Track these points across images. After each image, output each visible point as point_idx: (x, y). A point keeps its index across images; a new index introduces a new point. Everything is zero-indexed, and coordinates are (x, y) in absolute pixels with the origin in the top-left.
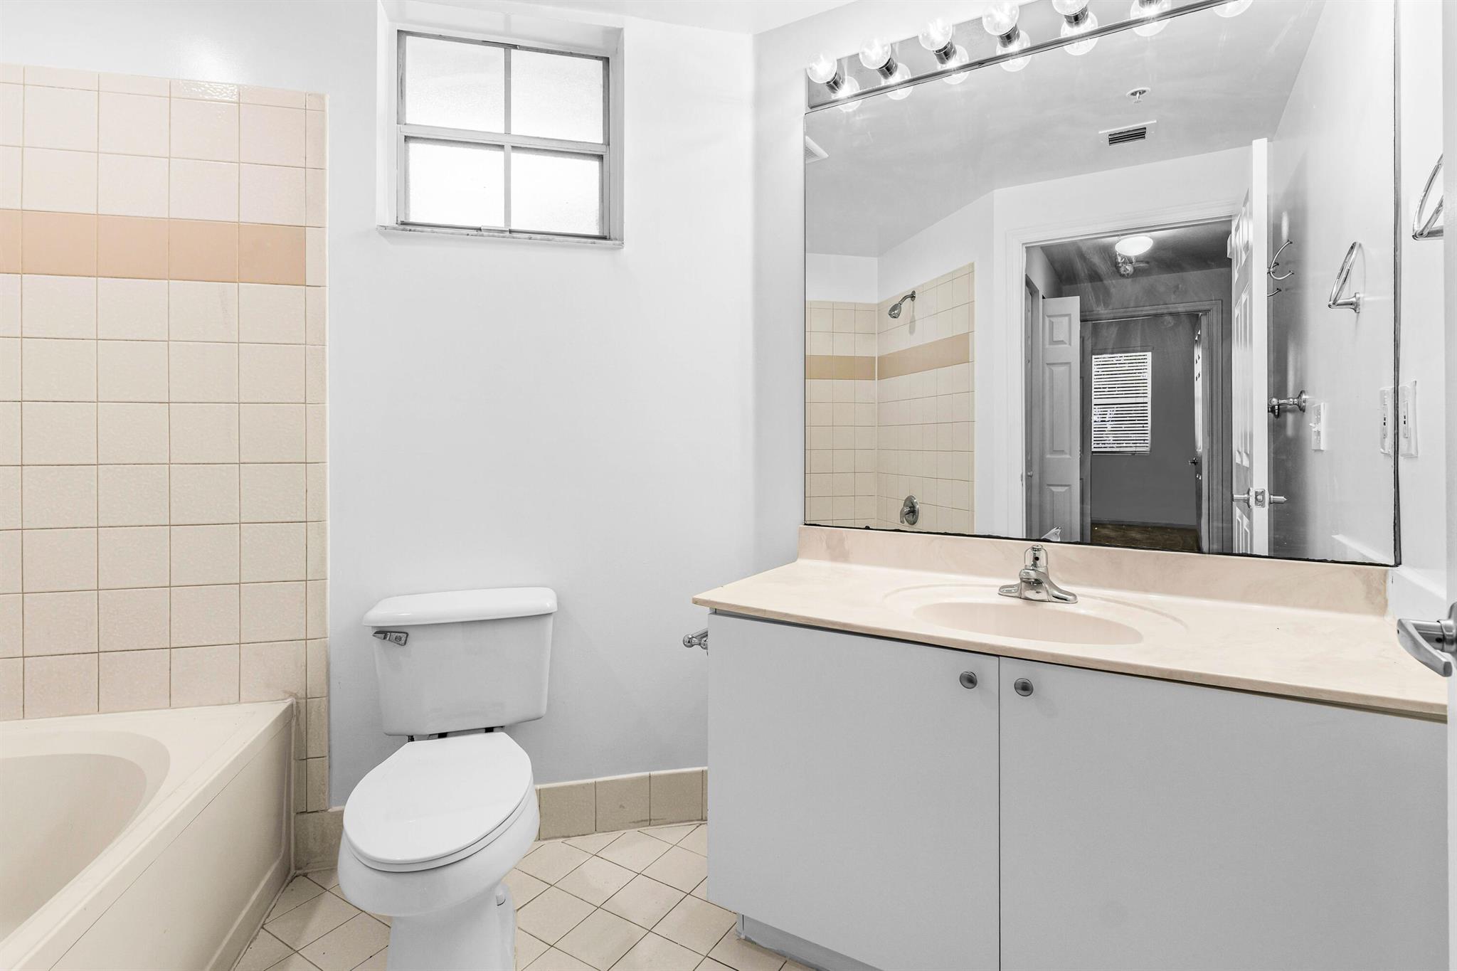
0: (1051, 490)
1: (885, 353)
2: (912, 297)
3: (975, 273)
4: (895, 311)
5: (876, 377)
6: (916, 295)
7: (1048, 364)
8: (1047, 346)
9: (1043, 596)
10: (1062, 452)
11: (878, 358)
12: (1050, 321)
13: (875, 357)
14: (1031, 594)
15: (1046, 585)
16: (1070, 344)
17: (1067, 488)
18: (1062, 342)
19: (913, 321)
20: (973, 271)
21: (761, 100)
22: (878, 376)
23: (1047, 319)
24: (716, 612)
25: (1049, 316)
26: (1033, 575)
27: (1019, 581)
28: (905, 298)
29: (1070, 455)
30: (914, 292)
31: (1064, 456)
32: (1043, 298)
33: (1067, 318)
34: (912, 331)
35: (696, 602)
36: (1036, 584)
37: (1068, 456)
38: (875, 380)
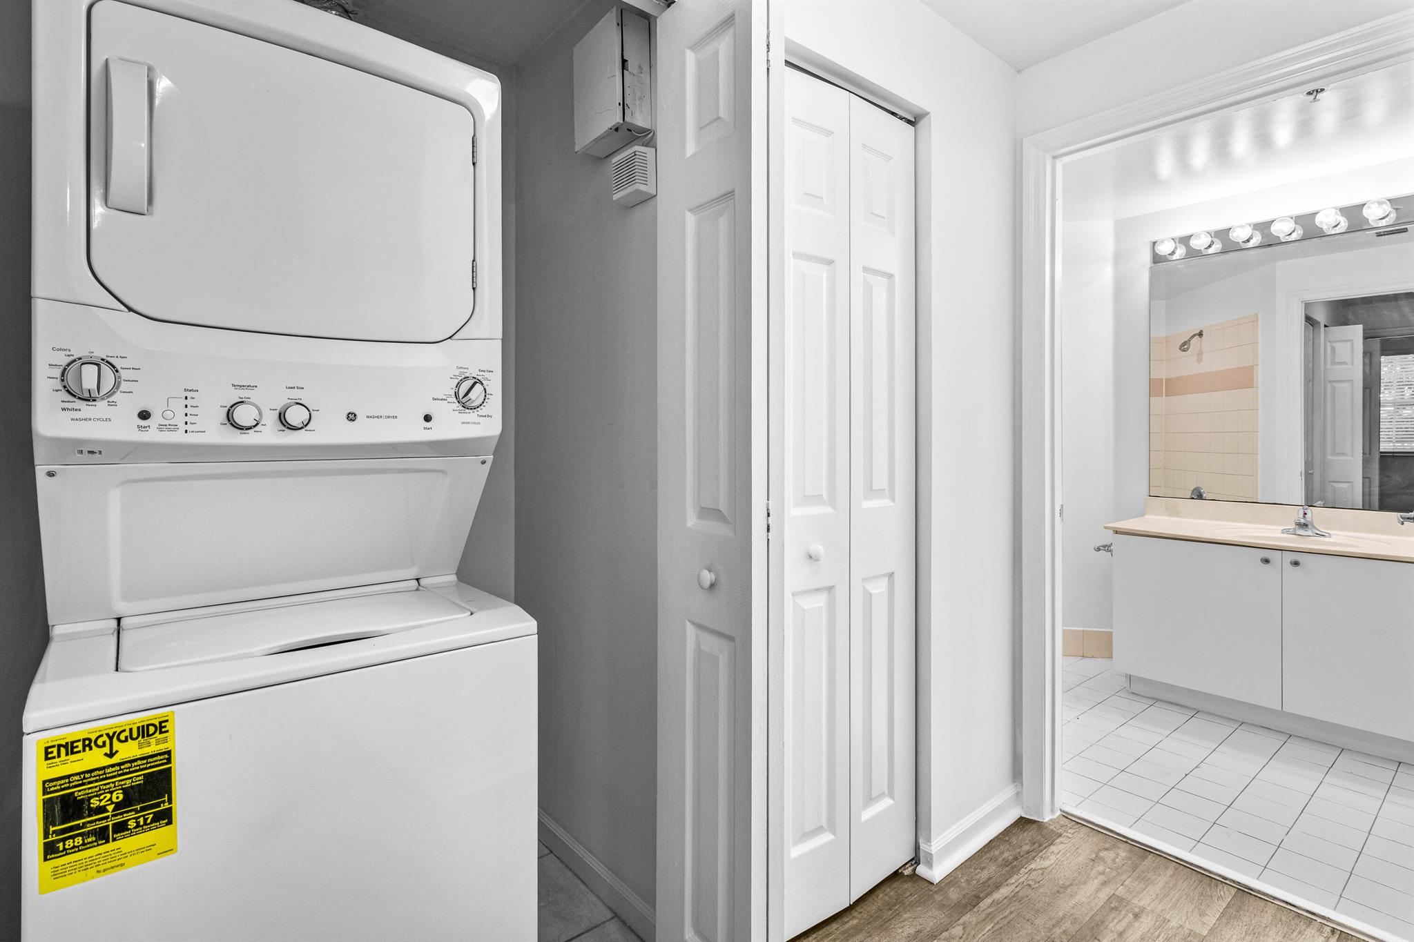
0: (1333, 486)
1: (1172, 376)
2: (1200, 334)
3: (1259, 321)
4: (1184, 346)
5: (1164, 394)
6: (1204, 333)
7: (1330, 381)
8: (1329, 366)
9: (1309, 533)
10: (1344, 454)
11: (1166, 380)
12: (1331, 345)
13: (1162, 379)
14: (1302, 532)
15: (1310, 527)
16: (1352, 364)
17: (1349, 484)
18: (1344, 363)
19: (1200, 353)
20: (1257, 320)
21: (1119, 258)
22: (1166, 391)
23: (1329, 344)
24: (1116, 532)
25: (1330, 342)
26: (1303, 521)
27: (1294, 526)
28: (1194, 336)
29: (1352, 457)
30: (1201, 331)
31: (1348, 458)
32: (1325, 326)
33: (1349, 343)
34: (1200, 360)
35: (1106, 528)
36: (1304, 526)
37: (1351, 458)
38: (1162, 396)
